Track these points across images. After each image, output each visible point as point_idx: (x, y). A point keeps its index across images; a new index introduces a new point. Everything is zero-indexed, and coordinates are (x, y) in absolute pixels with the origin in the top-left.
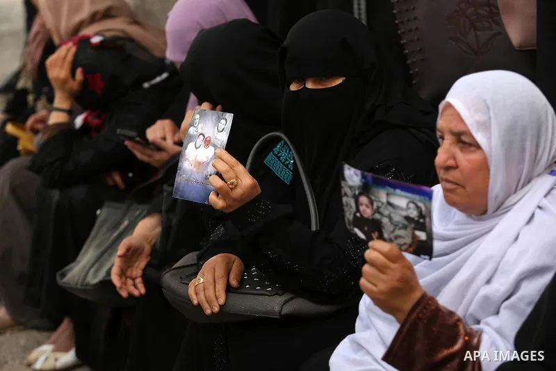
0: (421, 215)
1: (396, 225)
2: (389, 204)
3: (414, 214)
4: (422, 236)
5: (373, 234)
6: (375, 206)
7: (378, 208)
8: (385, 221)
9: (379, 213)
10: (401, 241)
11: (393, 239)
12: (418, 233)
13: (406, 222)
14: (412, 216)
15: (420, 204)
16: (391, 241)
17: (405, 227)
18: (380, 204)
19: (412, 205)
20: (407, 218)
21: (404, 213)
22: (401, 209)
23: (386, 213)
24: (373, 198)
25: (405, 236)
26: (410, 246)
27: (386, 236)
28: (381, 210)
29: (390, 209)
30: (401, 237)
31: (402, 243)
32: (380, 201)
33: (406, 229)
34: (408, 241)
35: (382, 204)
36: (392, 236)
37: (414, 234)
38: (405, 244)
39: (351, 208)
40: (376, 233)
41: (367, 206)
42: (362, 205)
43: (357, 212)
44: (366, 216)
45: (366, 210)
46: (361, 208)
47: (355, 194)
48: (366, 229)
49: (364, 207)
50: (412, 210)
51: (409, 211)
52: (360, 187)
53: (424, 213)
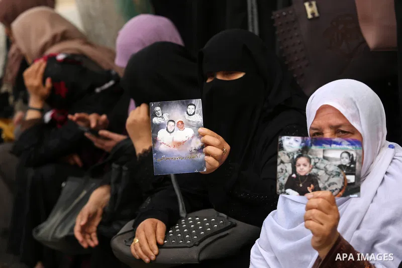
0: (352, 161)
1: (330, 175)
2: (324, 158)
3: (346, 161)
4: (351, 179)
5: (308, 188)
6: (312, 163)
7: (315, 164)
8: (321, 173)
9: (316, 168)
10: (333, 187)
11: (327, 186)
12: (348, 177)
13: (339, 170)
14: (344, 164)
15: (352, 153)
16: (325, 188)
17: (338, 174)
18: (317, 160)
19: (345, 155)
20: (340, 166)
21: (338, 163)
22: (336, 160)
23: (322, 166)
24: (311, 157)
25: (338, 182)
26: (341, 190)
27: (321, 185)
28: (318, 165)
29: (325, 161)
30: (334, 183)
31: (334, 189)
32: (317, 158)
33: (339, 176)
34: (339, 186)
35: (319, 160)
36: (326, 185)
37: (345, 179)
38: (336, 189)
39: (286, 172)
40: (312, 186)
41: (305, 165)
42: (299, 165)
43: (292, 174)
44: (302, 174)
45: (303, 169)
46: (298, 169)
47: (293, 158)
48: (301, 185)
49: (302, 167)
50: (345, 159)
51: (342, 160)
52: (299, 150)
53: (355, 159)
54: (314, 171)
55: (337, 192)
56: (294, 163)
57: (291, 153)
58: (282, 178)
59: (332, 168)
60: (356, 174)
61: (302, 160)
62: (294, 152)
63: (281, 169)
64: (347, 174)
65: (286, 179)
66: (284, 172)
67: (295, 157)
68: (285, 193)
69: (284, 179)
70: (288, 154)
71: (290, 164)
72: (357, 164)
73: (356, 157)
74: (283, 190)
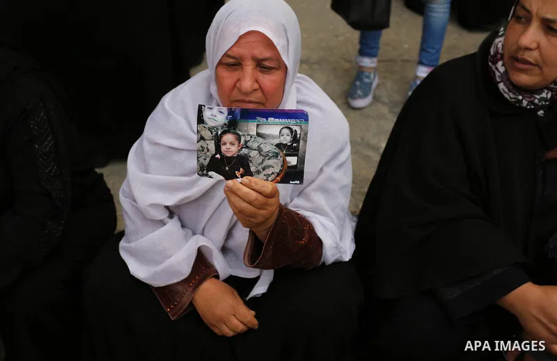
1: (266, 156)
2: (259, 135)
3: (287, 139)
4: (293, 161)
5: (236, 172)
6: (242, 142)
7: (246, 142)
8: (254, 154)
9: (247, 147)
10: (269, 171)
11: (261, 170)
12: (288, 159)
13: (277, 151)
14: (284, 142)
16: (258, 172)
17: (276, 155)
18: (248, 138)
19: (286, 131)
20: (279, 146)
22: (274, 137)
23: (255, 145)
24: (241, 133)
25: (276, 166)
26: (278, 175)
27: (253, 169)
28: (249, 144)
29: (260, 140)
30: (269, 167)
31: (270, 173)
32: (248, 135)
33: (277, 157)
34: (277, 170)
35: (251, 137)
36: (260, 168)
37: (284, 161)
38: (273, 173)
39: (208, 151)
40: (241, 170)
41: (232, 144)
42: (225, 144)
43: (216, 154)
44: (229, 155)
45: (230, 148)
46: (223, 148)
47: (217, 134)
48: (227, 168)
49: (228, 146)
50: (285, 136)
51: (282, 138)
52: (225, 124)
53: (298, 136)
54: (245, 151)
55: (273, 176)
56: (218, 141)
57: (213, 127)
58: (203, 157)
59: (268, 147)
60: (300, 155)
61: (228, 138)
62: (218, 126)
63: (201, 146)
64: (287, 155)
65: (208, 160)
66: (205, 150)
67: (219, 133)
68: (207, 175)
69: (205, 159)
70: (209, 129)
71: (213, 141)
72: (301, 142)
73: (300, 134)
74: (205, 172)
